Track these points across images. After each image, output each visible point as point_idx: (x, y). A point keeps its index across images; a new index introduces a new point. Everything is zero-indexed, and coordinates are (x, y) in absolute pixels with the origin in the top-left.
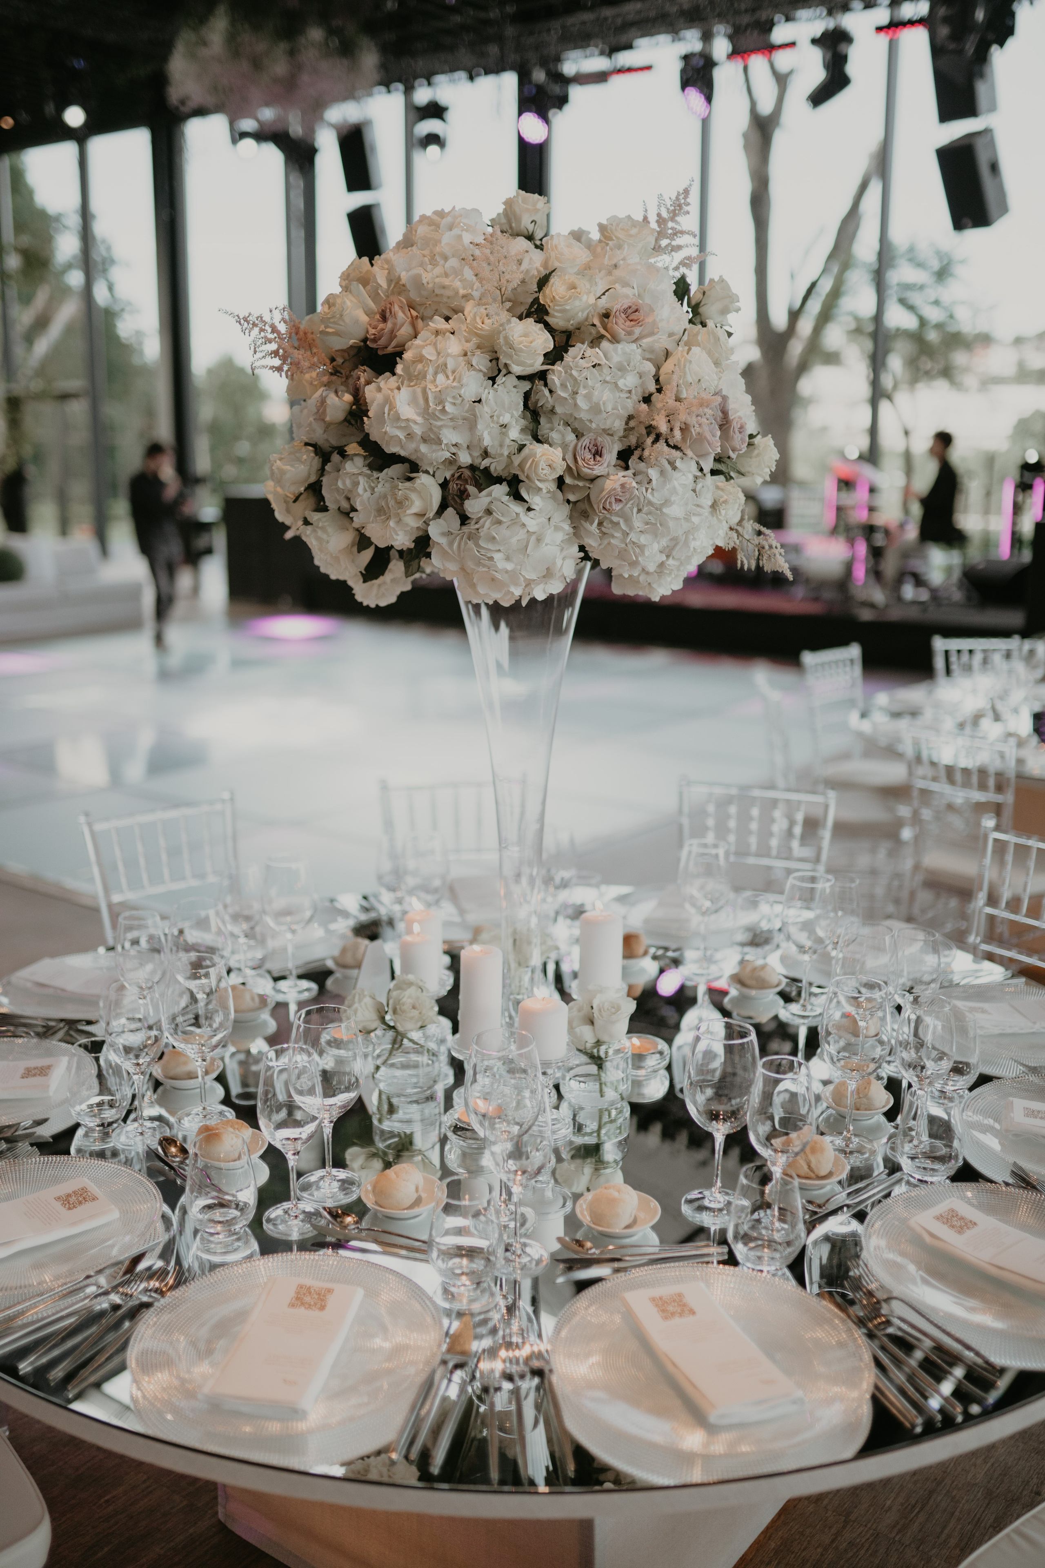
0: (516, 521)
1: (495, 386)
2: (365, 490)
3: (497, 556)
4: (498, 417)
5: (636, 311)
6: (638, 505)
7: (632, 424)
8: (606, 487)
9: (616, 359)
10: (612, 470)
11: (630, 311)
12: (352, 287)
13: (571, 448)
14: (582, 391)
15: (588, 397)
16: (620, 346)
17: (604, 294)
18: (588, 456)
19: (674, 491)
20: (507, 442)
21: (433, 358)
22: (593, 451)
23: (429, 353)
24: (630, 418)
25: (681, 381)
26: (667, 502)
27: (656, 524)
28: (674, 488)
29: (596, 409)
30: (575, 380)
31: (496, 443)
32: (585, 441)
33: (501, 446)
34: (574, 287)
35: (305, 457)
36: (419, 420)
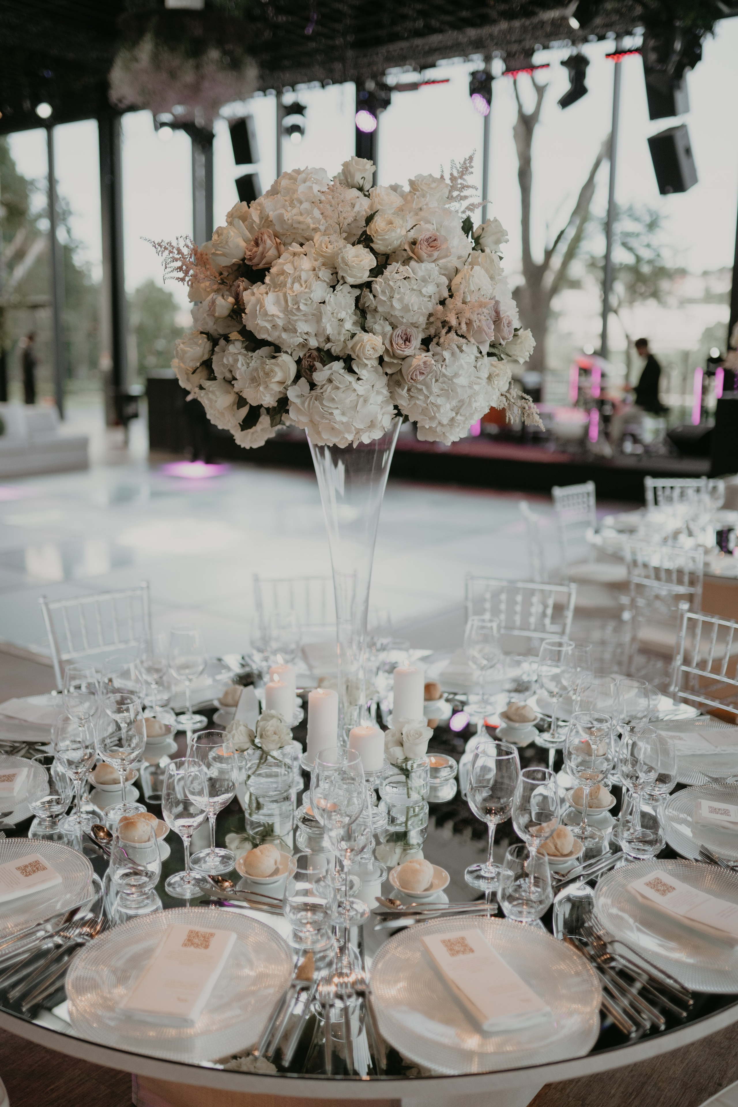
0: (349, 387)
1: (335, 292)
2: (243, 365)
3: (336, 412)
4: (337, 314)
5: (435, 240)
6: (436, 377)
7: (432, 319)
8: (413, 363)
9: (421, 273)
10: (417, 352)
11: (430, 240)
12: (235, 222)
13: (388, 336)
14: (397, 296)
15: (401, 300)
16: (423, 265)
17: (412, 228)
18: (401, 342)
19: (461, 367)
20: (344, 331)
21: (291, 272)
22: (404, 338)
23: (288, 268)
24: (430, 315)
25: (466, 290)
26: (456, 375)
27: (448, 390)
28: (461, 365)
29: (406, 309)
30: (392, 288)
31: (336, 332)
32: (398, 331)
33: (339, 334)
34: (391, 223)
35: (200, 341)
36: (281, 315)
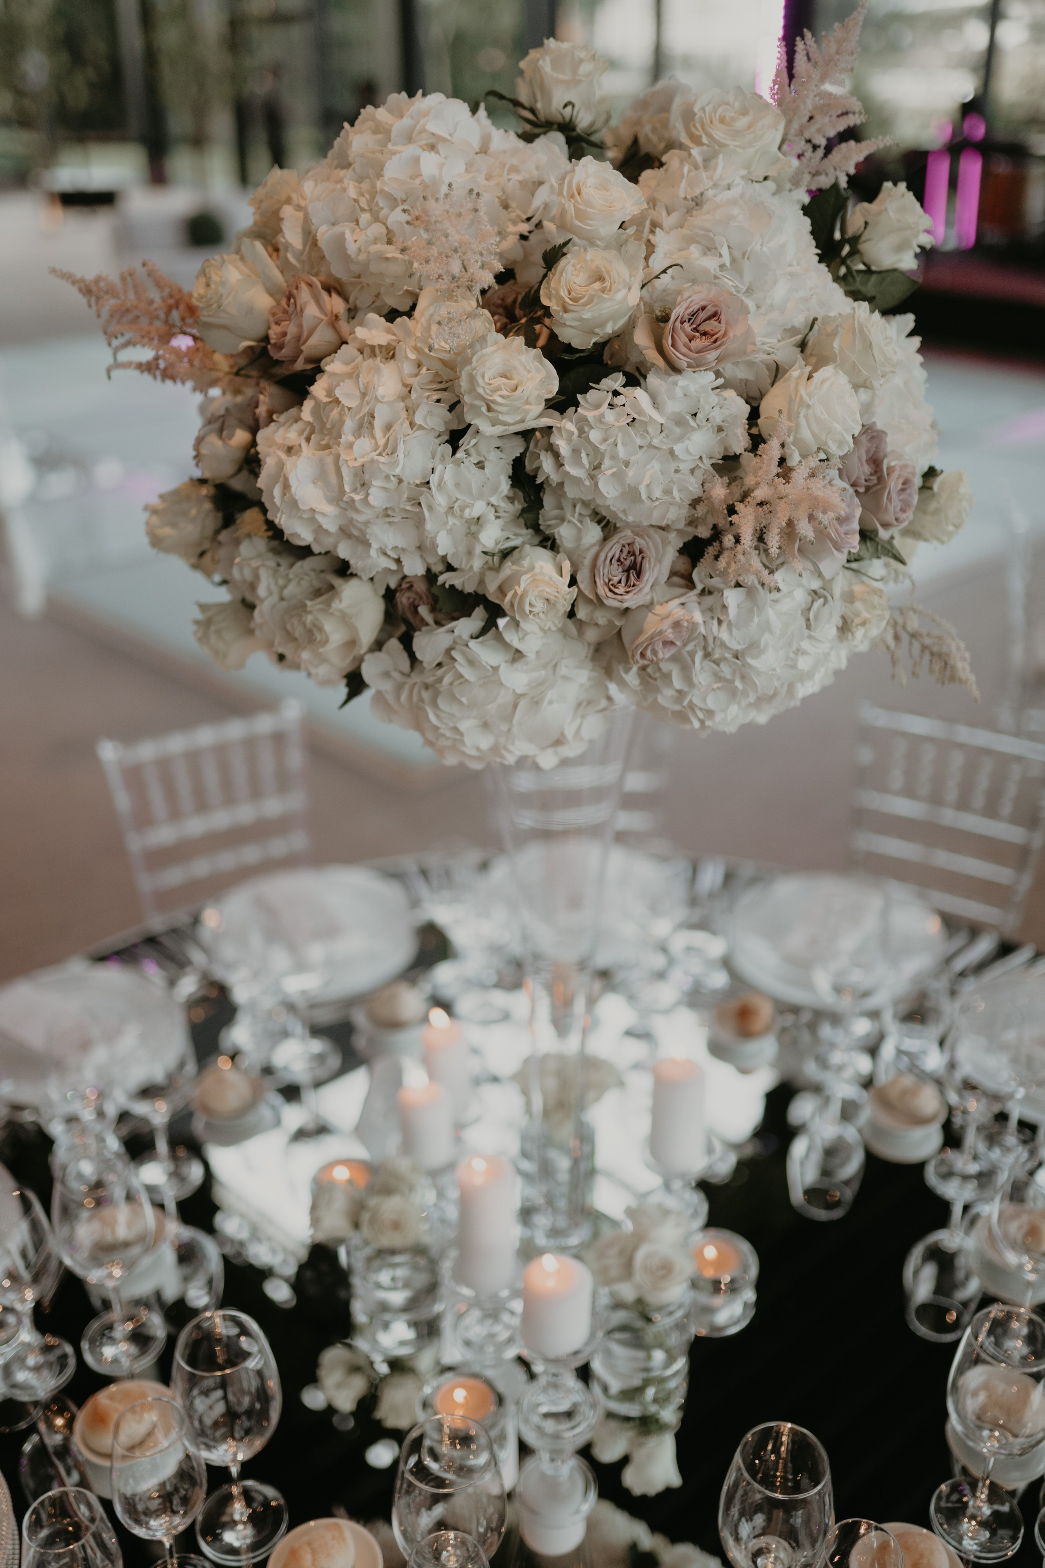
0: (492, 675)
1: (460, 454)
2: (270, 593)
3: (465, 725)
4: (462, 509)
5: (715, 315)
6: (705, 648)
7: (701, 510)
8: (646, 626)
9: (673, 406)
10: (662, 591)
11: (702, 315)
13: (587, 562)
14: (608, 467)
15: (619, 477)
16: (682, 381)
17: (664, 272)
18: (617, 574)
19: (766, 627)
20: (478, 550)
21: (353, 404)
22: (627, 563)
23: (347, 395)
24: (695, 503)
25: (791, 439)
26: (754, 647)
27: (732, 682)
28: (768, 622)
29: (632, 495)
30: (596, 449)
31: (462, 549)
32: (614, 548)
33: (470, 553)
34: (601, 278)
35: (194, 512)
36: (330, 509)
